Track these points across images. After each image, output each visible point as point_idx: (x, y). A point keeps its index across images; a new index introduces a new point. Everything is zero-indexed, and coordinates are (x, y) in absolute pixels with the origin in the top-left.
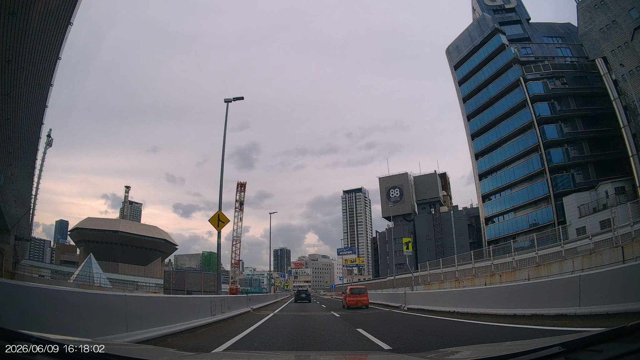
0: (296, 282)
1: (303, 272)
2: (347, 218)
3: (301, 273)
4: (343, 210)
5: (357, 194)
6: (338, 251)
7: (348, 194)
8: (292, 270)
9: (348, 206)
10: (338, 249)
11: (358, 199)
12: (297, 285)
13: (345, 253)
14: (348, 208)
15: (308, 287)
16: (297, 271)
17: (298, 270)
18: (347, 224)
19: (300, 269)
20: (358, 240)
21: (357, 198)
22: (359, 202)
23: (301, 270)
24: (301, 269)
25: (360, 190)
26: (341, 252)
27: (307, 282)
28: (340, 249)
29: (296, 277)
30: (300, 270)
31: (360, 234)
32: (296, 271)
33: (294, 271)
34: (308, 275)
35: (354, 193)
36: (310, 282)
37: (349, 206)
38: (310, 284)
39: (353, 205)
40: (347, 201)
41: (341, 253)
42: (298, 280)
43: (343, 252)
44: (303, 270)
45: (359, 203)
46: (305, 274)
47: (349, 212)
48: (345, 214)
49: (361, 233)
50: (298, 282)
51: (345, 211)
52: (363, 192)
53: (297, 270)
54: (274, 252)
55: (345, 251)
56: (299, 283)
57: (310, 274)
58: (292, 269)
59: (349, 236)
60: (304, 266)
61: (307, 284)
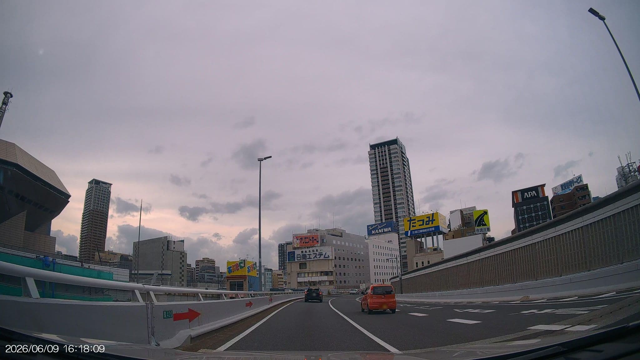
0: (303, 275)
1: (317, 253)
2: (378, 182)
3: (312, 257)
5: (392, 147)
6: (368, 229)
7: (378, 148)
8: (296, 251)
10: (368, 226)
11: (393, 154)
12: (306, 279)
13: (380, 231)
15: (327, 283)
16: (306, 252)
17: (307, 250)
18: (379, 190)
19: (311, 249)
20: (396, 213)
21: (392, 152)
22: (395, 157)
23: (313, 251)
24: (314, 248)
25: (395, 142)
26: (373, 229)
27: (327, 273)
28: (372, 226)
29: (302, 265)
30: (311, 251)
31: (400, 204)
32: (302, 252)
33: (298, 252)
34: (327, 259)
35: (386, 146)
36: (332, 275)
37: (380, 165)
38: (331, 278)
39: (386, 163)
41: (373, 232)
42: (307, 270)
43: (377, 230)
44: (317, 250)
45: (395, 159)
46: (322, 257)
49: (400, 201)
50: (306, 275)
51: (374, 172)
52: (399, 145)
53: (304, 250)
54: (279, 247)
55: (380, 229)
56: (308, 276)
57: (330, 258)
58: (295, 248)
59: (383, 207)
60: (318, 242)
61: (325, 278)
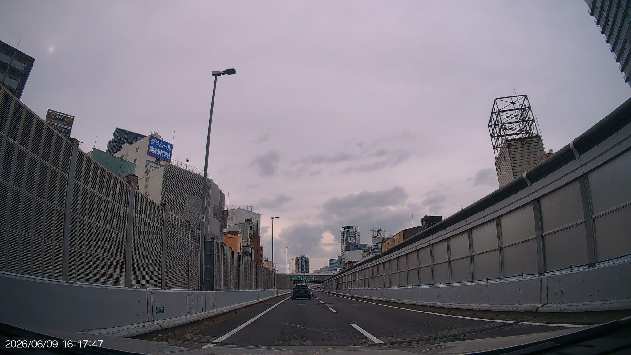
4: (342, 239)
9: (344, 237)
14: (344, 239)
40: (344, 236)
47: (345, 241)
48: (343, 242)
